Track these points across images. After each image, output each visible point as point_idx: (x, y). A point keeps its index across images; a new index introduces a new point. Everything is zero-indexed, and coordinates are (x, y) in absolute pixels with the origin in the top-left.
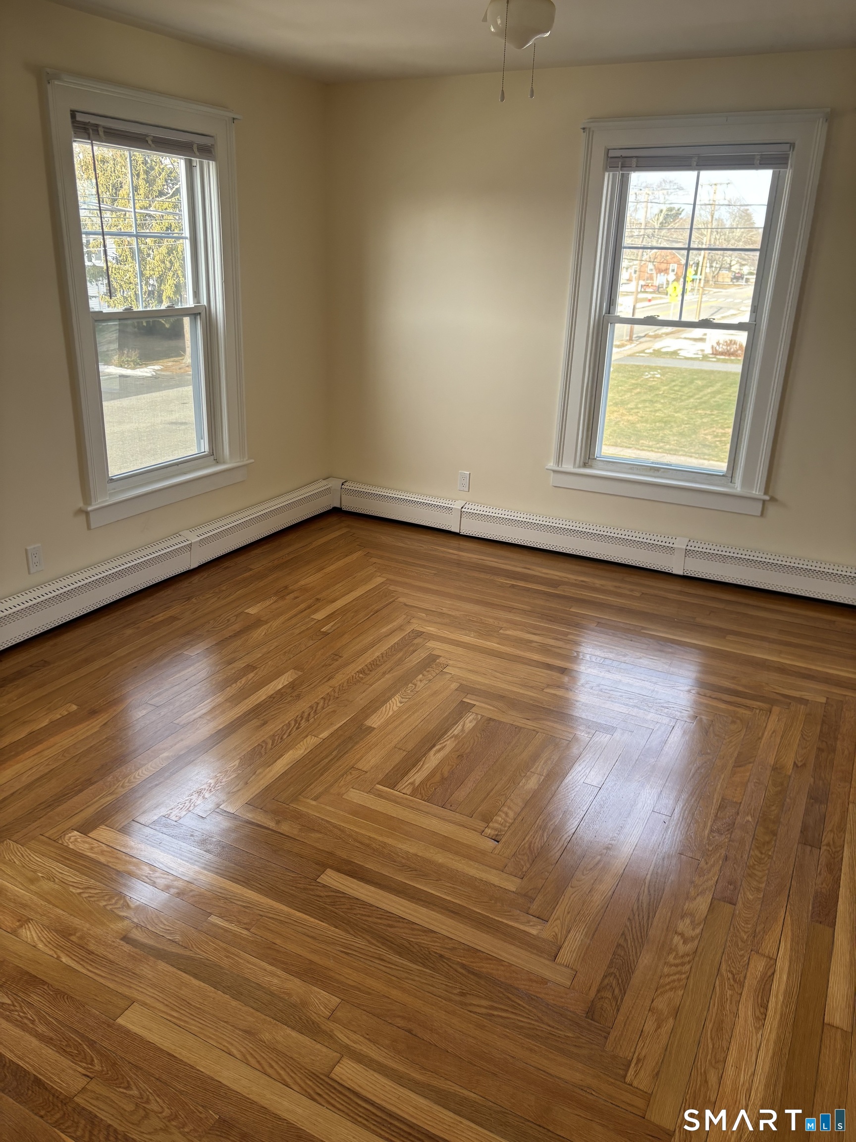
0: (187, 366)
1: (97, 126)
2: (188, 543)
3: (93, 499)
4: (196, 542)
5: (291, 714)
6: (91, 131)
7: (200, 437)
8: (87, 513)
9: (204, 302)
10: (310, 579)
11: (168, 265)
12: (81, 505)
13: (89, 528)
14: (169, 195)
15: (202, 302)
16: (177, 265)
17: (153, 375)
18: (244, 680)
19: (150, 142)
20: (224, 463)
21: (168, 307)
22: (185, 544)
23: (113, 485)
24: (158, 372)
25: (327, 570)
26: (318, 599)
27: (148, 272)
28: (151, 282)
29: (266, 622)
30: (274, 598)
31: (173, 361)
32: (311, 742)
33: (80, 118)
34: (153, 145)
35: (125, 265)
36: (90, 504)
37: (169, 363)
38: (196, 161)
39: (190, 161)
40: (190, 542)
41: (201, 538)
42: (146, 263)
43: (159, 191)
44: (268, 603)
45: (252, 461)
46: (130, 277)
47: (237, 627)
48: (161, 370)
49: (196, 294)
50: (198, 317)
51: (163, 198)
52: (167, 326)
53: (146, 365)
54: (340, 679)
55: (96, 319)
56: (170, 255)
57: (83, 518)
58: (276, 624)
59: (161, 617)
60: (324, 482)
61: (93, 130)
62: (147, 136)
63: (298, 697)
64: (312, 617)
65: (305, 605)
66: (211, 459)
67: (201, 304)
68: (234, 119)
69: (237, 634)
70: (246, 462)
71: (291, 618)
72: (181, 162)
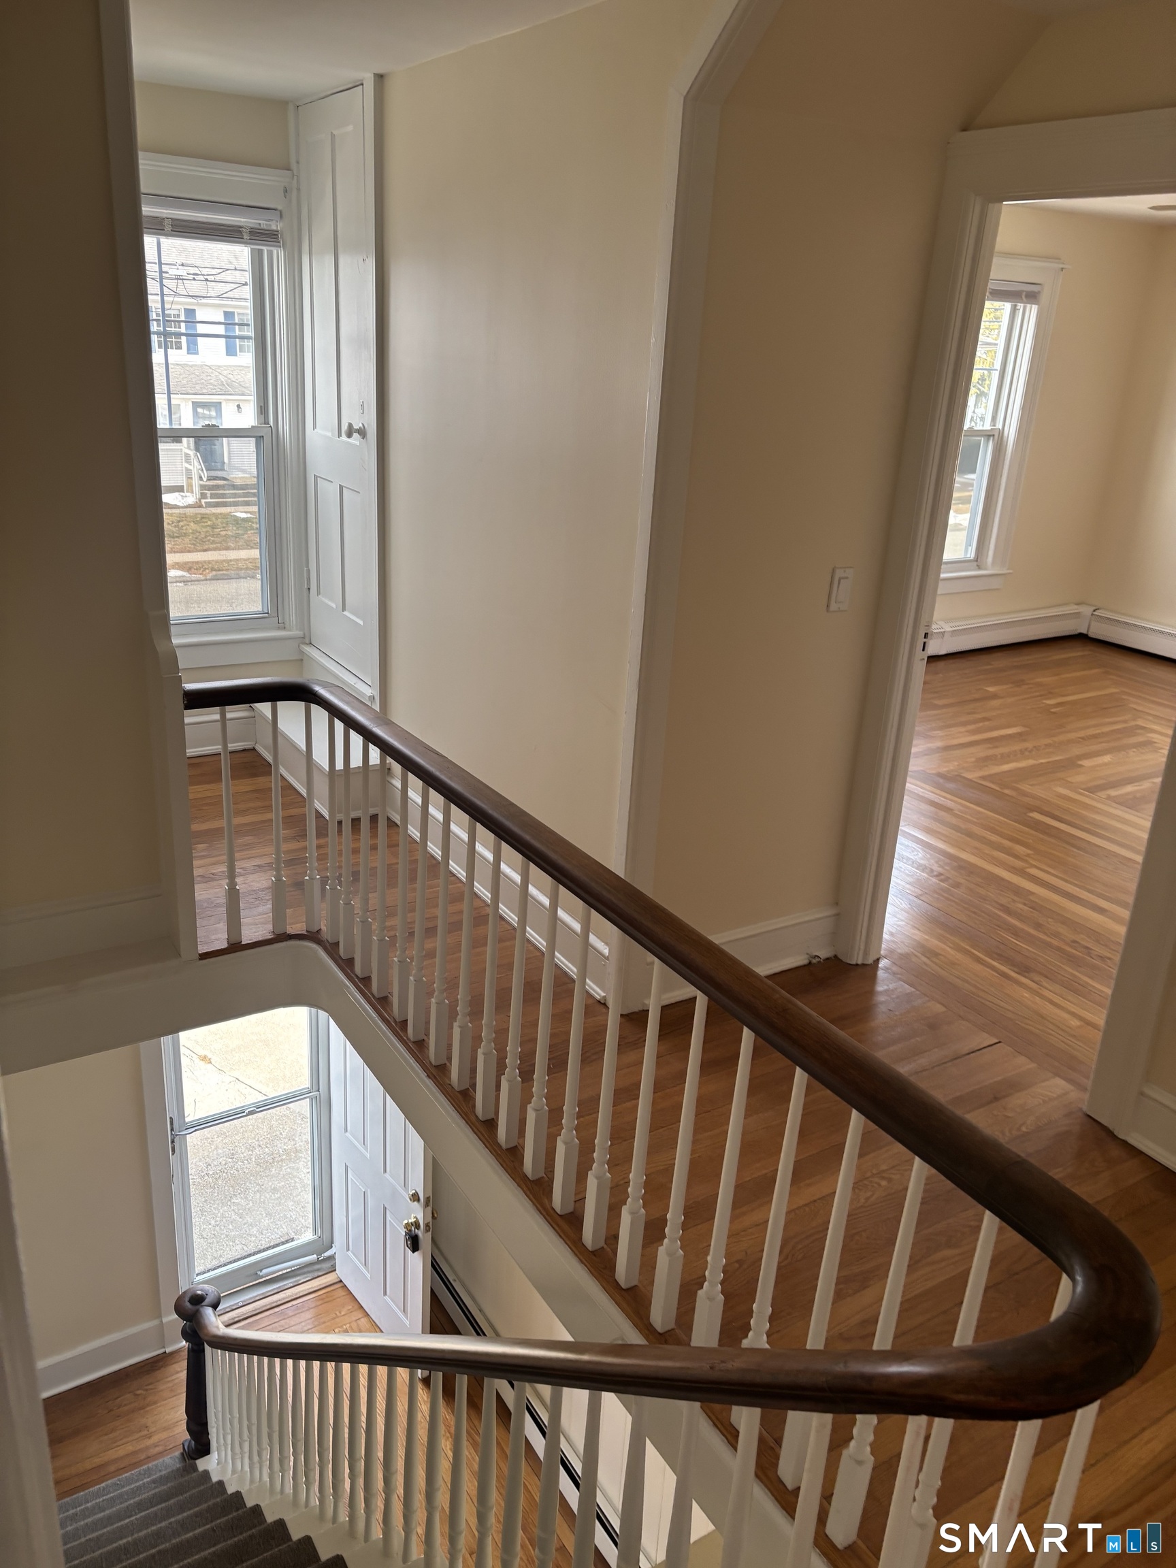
2: (942, 630)
4: (948, 631)
7: (969, 544)
9: (999, 425)
10: (1046, 679)
15: (997, 425)
18: (981, 724)
20: (986, 569)
21: (969, 428)
22: (940, 630)
25: (1063, 676)
26: (1051, 693)
29: (1002, 698)
30: (1011, 685)
32: (1031, 762)
34: (990, 296)
38: (1020, 306)
39: (1016, 306)
40: (944, 630)
41: (954, 629)
44: (1005, 687)
45: (1011, 571)
47: (977, 696)
49: (994, 419)
50: (992, 438)
54: (1062, 738)
58: (1010, 700)
60: (1076, 607)
63: (1025, 740)
64: (1045, 701)
65: (1037, 694)
66: (975, 563)
67: (997, 427)
68: (1062, 269)
69: (976, 700)
70: (1005, 571)
71: (1025, 699)
72: (1007, 306)
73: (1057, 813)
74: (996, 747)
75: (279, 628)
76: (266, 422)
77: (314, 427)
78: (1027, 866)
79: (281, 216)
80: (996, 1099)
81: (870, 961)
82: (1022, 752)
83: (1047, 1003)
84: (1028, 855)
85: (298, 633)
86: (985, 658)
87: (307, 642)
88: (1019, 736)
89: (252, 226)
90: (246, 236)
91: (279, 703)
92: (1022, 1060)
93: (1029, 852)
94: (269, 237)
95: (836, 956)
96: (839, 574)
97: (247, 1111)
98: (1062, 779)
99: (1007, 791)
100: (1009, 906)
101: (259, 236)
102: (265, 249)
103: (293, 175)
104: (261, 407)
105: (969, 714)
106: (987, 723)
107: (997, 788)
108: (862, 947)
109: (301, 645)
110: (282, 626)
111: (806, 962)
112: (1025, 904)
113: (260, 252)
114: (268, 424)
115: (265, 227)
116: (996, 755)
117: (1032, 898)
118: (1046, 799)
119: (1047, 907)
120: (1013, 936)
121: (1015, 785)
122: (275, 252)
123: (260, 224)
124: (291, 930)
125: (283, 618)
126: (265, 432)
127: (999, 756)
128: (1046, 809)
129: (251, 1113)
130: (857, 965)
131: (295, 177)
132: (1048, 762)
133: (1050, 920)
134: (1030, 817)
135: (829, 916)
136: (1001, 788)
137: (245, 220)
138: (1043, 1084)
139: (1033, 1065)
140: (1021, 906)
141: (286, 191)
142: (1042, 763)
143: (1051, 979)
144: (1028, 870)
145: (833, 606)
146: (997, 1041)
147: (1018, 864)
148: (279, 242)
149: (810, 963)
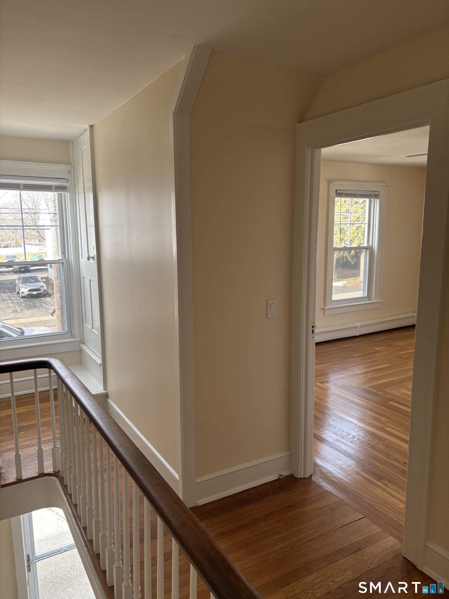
0: (360, 282)
1: (343, 193)
2: (356, 326)
3: (327, 306)
4: (359, 326)
5: (386, 373)
6: (341, 195)
8: (324, 310)
10: (401, 343)
11: (356, 234)
12: (323, 307)
13: (324, 315)
14: (360, 203)
15: (370, 244)
16: (360, 235)
17: (343, 286)
18: (371, 364)
19: (358, 196)
20: (372, 300)
21: (358, 246)
22: (355, 326)
23: (333, 302)
24: (346, 285)
27: (346, 238)
28: (347, 243)
29: (381, 352)
30: (386, 347)
31: (353, 280)
32: (392, 379)
33: (338, 192)
34: (359, 197)
35: (336, 235)
36: (326, 307)
37: (351, 280)
39: (371, 200)
41: (361, 325)
42: (345, 234)
43: (355, 202)
44: (383, 347)
45: (383, 301)
46: (337, 241)
47: (371, 352)
48: (347, 283)
49: (368, 241)
50: (368, 250)
51: (357, 205)
52: (353, 263)
53: (340, 281)
55: (335, 249)
56: (357, 230)
57: (323, 311)
58: (384, 353)
59: (345, 346)
61: (341, 194)
62: (357, 194)
63: (390, 370)
64: (399, 353)
65: (396, 350)
66: (368, 298)
67: (370, 245)
68: (387, 185)
69: (370, 354)
70: (380, 301)
71: (391, 352)
72: (367, 200)
73: (401, 401)
74: (377, 373)
75: (72, 338)
76: (65, 257)
77: (82, 258)
78: (385, 426)
79: (68, 181)
80: (359, 550)
81: (307, 476)
82: (388, 375)
83: (389, 495)
84: (386, 421)
85: (78, 339)
86: (375, 336)
87: (83, 343)
88: (388, 368)
89: (56, 185)
90: (54, 189)
91: (37, 370)
92: (374, 527)
93: (387, 420)
94: (64, 188)
95: (292, 474)
96: (270, 302)
97: (63, 550)
98: (405, 386)
99: (380, 393)
100: (375, 446)
101: (58, 188)
102: (63, 193)
103: (72, 166)
104: (63, 251)
105: (367, 359)
106: (374, 363)
107: (376, 391)
108: (303, 470)
109: (81, 344)
110: (73, 336)
111: (277, 478)
112: (383, 445)
113: (61, 194)
114: (66, 258)
115: (62, 185)
116: (376, 377)
117: (386, 442)
118: (396, 395)
119: (393, 446)
120: (376, 461)
121: (383, 389)
122: (66, 194)
123: (61, 184)
124: (46, 471)
125: (74, 334)
126: (64, 261)
127: (378, 377)
128: (397, 400)
129: (65, 551)
130: (301, 478)
131: (73, 167)
132: (399, 379)
133: (394, 452)
134: (389, 404)
135: (286, 456)
136: (377, 391)
137: (53, 183)
138: (383, 540)
139: (380, 529)
140: (381, 446)
141: (69, 172)
142: (396, 379)
143: (392, 483)
144: (386, 428)
145: (269, 316)
146: (363, 517)
147: (381, 425)
148: (67, 190)
149: (279, 478)
